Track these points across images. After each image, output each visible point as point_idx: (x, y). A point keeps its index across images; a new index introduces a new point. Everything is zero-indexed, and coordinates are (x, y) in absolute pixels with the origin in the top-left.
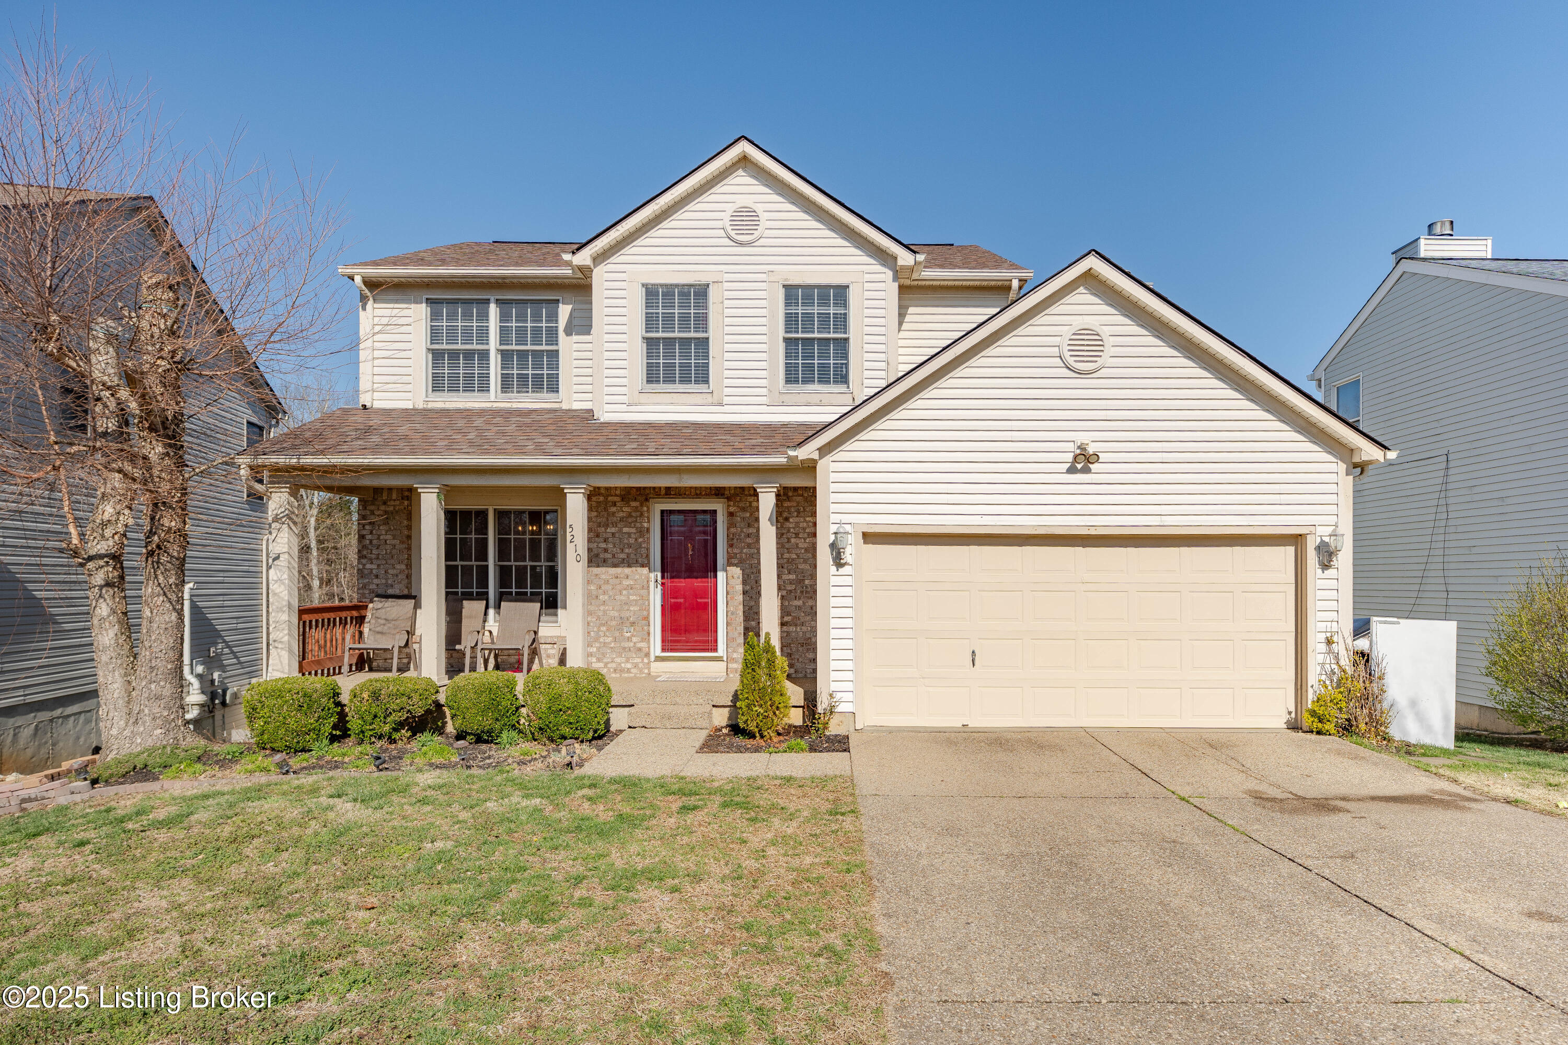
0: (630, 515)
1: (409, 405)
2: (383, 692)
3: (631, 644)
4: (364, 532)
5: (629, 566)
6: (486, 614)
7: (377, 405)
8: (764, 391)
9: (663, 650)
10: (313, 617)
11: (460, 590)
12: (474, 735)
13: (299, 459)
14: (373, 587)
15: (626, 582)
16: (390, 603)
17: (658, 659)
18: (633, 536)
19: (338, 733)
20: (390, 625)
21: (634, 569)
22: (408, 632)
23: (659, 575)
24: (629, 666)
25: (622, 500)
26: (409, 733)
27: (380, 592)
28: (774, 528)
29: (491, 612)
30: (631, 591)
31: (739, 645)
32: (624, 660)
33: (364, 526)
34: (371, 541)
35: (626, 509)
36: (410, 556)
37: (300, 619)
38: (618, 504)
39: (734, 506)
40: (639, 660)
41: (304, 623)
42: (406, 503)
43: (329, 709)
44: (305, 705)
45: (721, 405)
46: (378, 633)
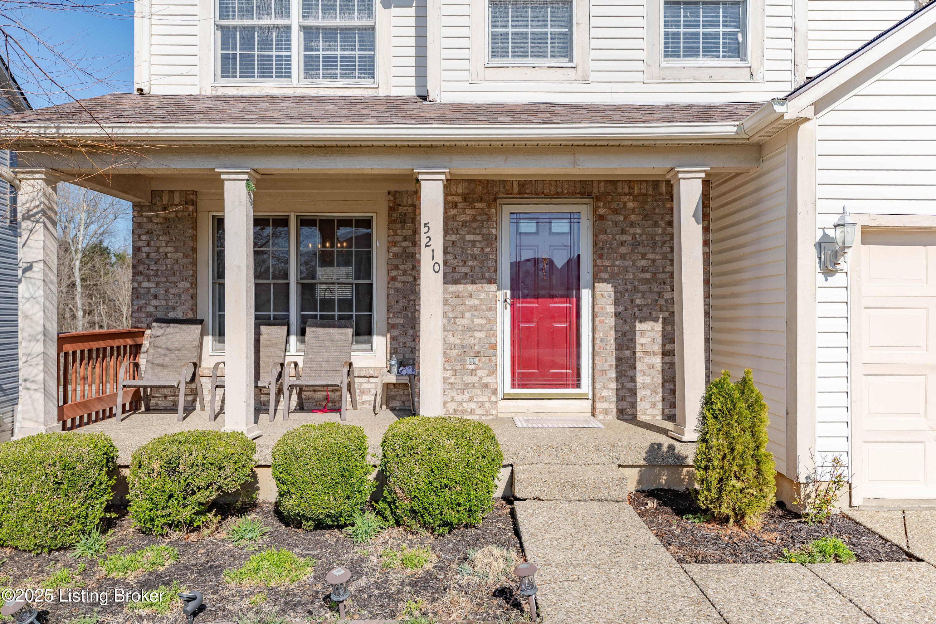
0: (474, 219)
1: (195, 91)
2: (182, 461)
3: (476, 379)
4: (140, 244)
5: (473, 283)
6: (287, 342)
7: (155, 91)
8: (640, 65)
9: (513, 386)
10: (78, 347)
11: (272, 313)
12: (314, 520)
13: (58, 128)
14: (151, 309)
15: (469, 302)
16: (172, 329)
17: (507, 397)
18: (478, 245)
19: (114, 515)
20: (173, 356)
21: (479, 286)
22: (195, 365)
23: (509, 292)
24: (473, 405)
25: (465, 200)
26: (219, 517)
27: (159, 315)
28: (700, 227)
29: (293, 339)
30: (476, 313)
31: (610, 379)
32: (466, 398)
33: (139, 237)
34: (148, 255)
35: (468, 212)
36: (195, 272)
37: (60, 349)
38: (460, 205)
39: (604, 207)
40: (485, 398)
41: (66, 354)
42: (191, 208)
43: (101, 484)
44: (65, 481)
45: (586, 81)
46: (159, 365)
